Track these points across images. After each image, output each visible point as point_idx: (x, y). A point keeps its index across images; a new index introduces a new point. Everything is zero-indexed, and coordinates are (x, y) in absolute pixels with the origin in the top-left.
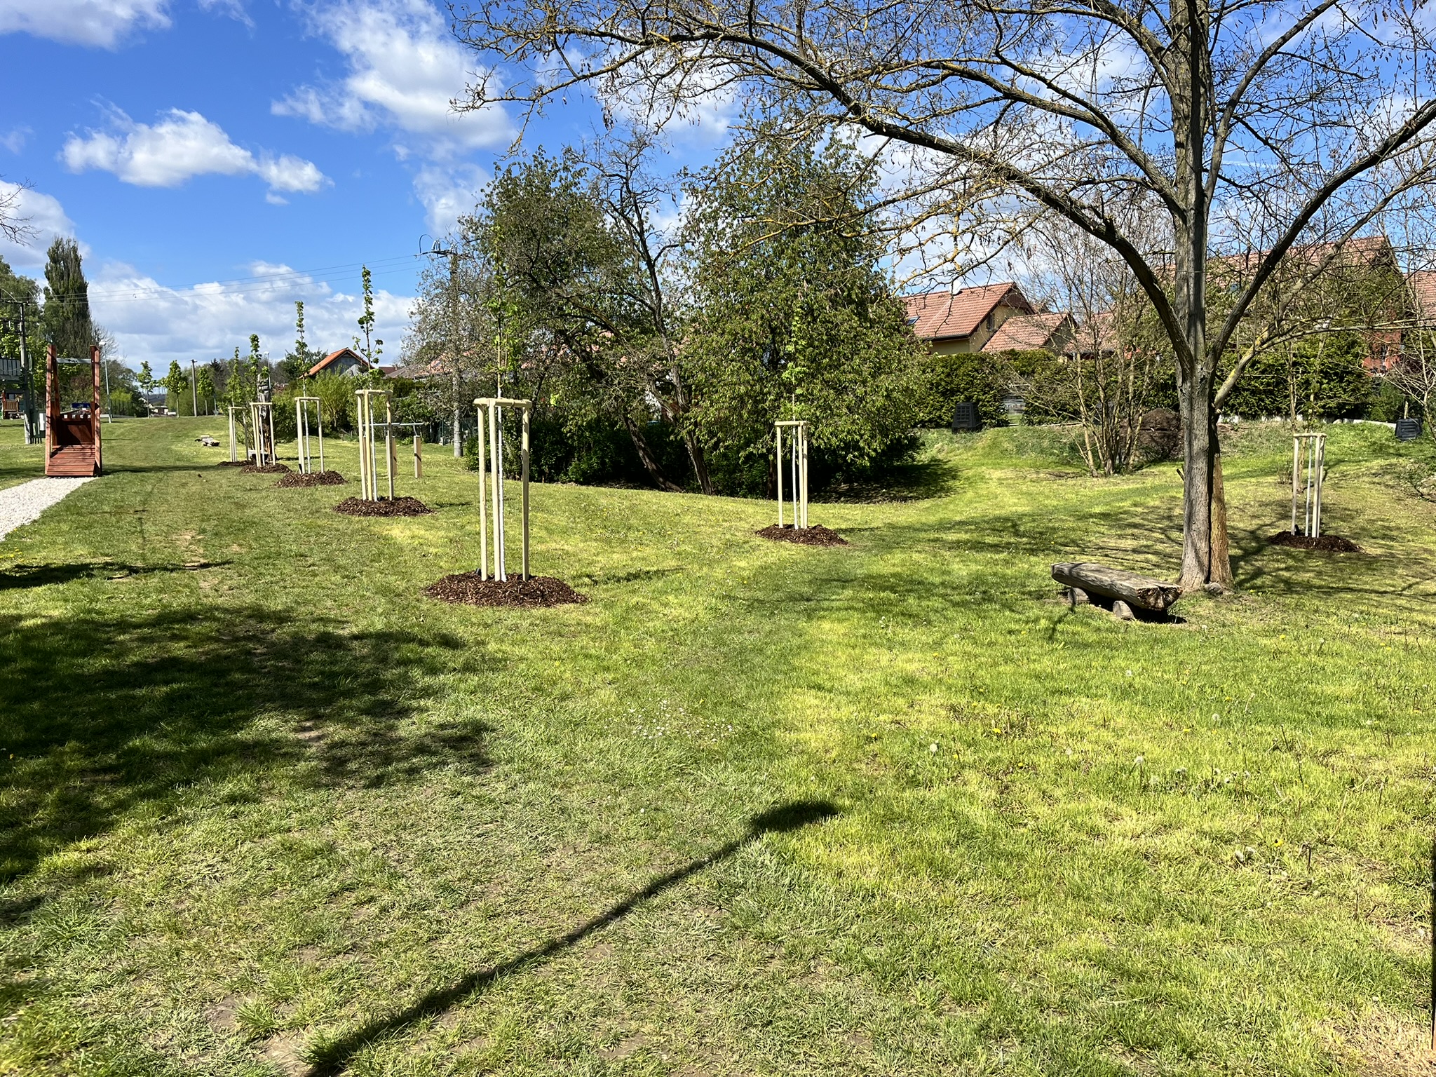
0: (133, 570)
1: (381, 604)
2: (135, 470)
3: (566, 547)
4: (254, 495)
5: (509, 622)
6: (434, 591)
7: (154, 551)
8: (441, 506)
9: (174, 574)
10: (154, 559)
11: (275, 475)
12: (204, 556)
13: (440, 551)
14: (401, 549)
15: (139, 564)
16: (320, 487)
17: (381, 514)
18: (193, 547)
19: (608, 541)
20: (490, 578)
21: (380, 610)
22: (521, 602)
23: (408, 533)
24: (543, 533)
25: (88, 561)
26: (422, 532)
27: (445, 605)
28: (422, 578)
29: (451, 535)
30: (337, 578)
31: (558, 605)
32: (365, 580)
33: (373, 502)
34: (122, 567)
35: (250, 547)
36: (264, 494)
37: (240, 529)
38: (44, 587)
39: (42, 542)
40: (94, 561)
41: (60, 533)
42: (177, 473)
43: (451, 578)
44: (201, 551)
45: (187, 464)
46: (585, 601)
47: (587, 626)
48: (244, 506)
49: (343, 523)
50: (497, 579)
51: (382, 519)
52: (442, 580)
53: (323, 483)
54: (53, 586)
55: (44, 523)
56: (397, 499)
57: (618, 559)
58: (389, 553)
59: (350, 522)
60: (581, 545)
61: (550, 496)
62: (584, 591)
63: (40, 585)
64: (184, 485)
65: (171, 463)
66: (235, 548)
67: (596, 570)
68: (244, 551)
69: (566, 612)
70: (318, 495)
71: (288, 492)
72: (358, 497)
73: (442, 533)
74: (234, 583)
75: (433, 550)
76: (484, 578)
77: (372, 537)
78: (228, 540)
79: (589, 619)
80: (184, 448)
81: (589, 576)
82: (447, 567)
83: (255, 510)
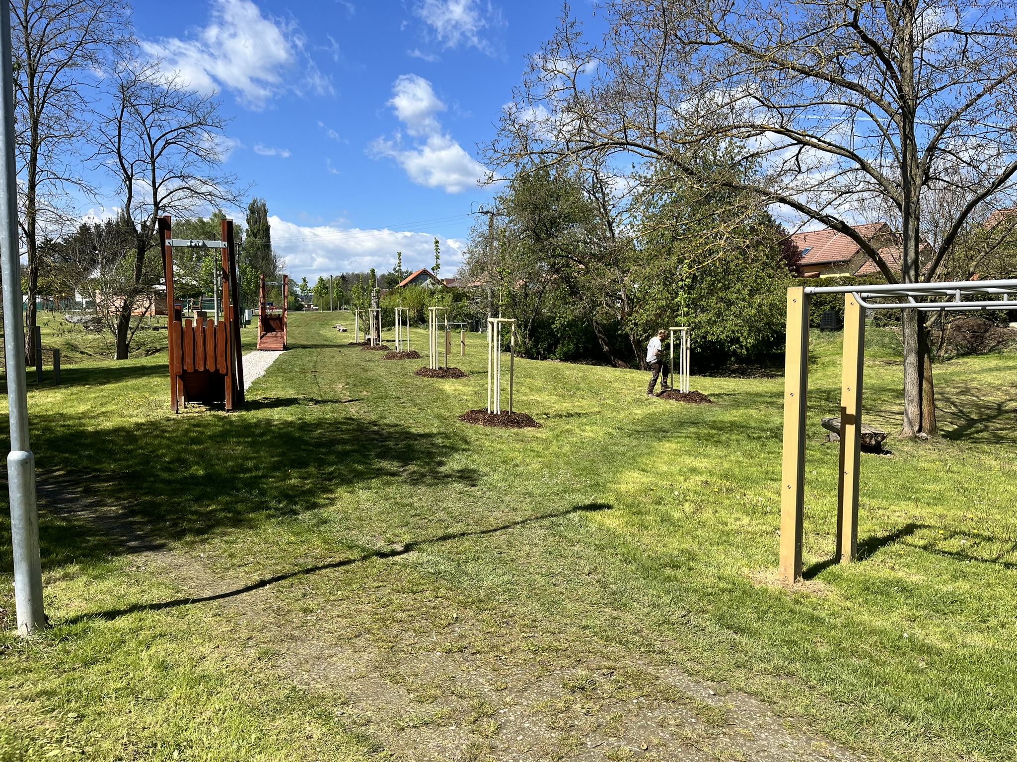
0: (317, 402)
1: (436, 423)
2: (304, 347)
3: (538, 399)
4: (372, 364)
5: (498, 434)
6: (462, 418)
7: (325, 393)
8: (473, 373)
9: (337, 405)
10: (327, 397)
11: (381, 352)
12: (350, 397)
13: (469, 398)
14: (448, 396)
15: (320, 399)
16: (407, 360)
17: (440, 377)
18: (344, 392)
19: (563, 396)
20: (492, 413)
21: (436, 425)
22: (506, 425)
23: (453, 388)
24: (527, 390)
25: (296, 397)
26: (461, 388)
27: (468, 425)
28: (458, 412)
29: (476, 390)
30: (416, 409)
31: (525, 428)
32: (429, 411)
33: (435, 370)
34: (312, 400)
35: (372, 393)
36: (377, 363)
37: (367, 383)
38: (280, 408)
39: (271, 387)
40: (299, 397)
41: (278, 382)
42: (327, 349)
43: (472, 411)
44: (348, 394)
45: (331, 344)
46: (540, 426)
47: (537, 438)
48: (367, 371)
49: (419, 381)
50: (495, 413)
51: (440, 380)
52: (467, 412)
53: (408, 358)
54: (284, 408)
55: (269, 377)
56: (448, 369)
57: (566, 406)
58: (442, 397)
59: (423, 381)
60: (547, 398)
61: (537, 369)
62: (542, 421)
63: (277, 407)
64: (333, 357)
65: (322, 343)
66: (365, 393)
67: (552, 412)
68: (369, 394)
69: (528, 431)
70: (406, 365)
71: (390, 363)
72: (428, 367)
73: (471, 388)
74: (366, 409)
75: (465, 397)
76: (489, 412)
77: (434, 390)
78: (360, 388)
79: (539, 435)
80: (327, 332)
81: (545, 414)
82: (471, 406)
83: (373, 373)
